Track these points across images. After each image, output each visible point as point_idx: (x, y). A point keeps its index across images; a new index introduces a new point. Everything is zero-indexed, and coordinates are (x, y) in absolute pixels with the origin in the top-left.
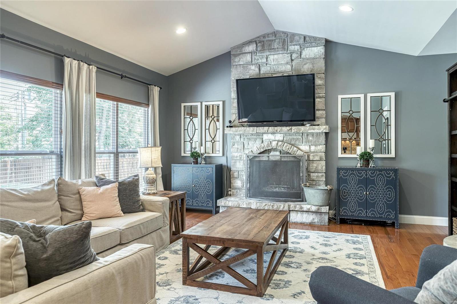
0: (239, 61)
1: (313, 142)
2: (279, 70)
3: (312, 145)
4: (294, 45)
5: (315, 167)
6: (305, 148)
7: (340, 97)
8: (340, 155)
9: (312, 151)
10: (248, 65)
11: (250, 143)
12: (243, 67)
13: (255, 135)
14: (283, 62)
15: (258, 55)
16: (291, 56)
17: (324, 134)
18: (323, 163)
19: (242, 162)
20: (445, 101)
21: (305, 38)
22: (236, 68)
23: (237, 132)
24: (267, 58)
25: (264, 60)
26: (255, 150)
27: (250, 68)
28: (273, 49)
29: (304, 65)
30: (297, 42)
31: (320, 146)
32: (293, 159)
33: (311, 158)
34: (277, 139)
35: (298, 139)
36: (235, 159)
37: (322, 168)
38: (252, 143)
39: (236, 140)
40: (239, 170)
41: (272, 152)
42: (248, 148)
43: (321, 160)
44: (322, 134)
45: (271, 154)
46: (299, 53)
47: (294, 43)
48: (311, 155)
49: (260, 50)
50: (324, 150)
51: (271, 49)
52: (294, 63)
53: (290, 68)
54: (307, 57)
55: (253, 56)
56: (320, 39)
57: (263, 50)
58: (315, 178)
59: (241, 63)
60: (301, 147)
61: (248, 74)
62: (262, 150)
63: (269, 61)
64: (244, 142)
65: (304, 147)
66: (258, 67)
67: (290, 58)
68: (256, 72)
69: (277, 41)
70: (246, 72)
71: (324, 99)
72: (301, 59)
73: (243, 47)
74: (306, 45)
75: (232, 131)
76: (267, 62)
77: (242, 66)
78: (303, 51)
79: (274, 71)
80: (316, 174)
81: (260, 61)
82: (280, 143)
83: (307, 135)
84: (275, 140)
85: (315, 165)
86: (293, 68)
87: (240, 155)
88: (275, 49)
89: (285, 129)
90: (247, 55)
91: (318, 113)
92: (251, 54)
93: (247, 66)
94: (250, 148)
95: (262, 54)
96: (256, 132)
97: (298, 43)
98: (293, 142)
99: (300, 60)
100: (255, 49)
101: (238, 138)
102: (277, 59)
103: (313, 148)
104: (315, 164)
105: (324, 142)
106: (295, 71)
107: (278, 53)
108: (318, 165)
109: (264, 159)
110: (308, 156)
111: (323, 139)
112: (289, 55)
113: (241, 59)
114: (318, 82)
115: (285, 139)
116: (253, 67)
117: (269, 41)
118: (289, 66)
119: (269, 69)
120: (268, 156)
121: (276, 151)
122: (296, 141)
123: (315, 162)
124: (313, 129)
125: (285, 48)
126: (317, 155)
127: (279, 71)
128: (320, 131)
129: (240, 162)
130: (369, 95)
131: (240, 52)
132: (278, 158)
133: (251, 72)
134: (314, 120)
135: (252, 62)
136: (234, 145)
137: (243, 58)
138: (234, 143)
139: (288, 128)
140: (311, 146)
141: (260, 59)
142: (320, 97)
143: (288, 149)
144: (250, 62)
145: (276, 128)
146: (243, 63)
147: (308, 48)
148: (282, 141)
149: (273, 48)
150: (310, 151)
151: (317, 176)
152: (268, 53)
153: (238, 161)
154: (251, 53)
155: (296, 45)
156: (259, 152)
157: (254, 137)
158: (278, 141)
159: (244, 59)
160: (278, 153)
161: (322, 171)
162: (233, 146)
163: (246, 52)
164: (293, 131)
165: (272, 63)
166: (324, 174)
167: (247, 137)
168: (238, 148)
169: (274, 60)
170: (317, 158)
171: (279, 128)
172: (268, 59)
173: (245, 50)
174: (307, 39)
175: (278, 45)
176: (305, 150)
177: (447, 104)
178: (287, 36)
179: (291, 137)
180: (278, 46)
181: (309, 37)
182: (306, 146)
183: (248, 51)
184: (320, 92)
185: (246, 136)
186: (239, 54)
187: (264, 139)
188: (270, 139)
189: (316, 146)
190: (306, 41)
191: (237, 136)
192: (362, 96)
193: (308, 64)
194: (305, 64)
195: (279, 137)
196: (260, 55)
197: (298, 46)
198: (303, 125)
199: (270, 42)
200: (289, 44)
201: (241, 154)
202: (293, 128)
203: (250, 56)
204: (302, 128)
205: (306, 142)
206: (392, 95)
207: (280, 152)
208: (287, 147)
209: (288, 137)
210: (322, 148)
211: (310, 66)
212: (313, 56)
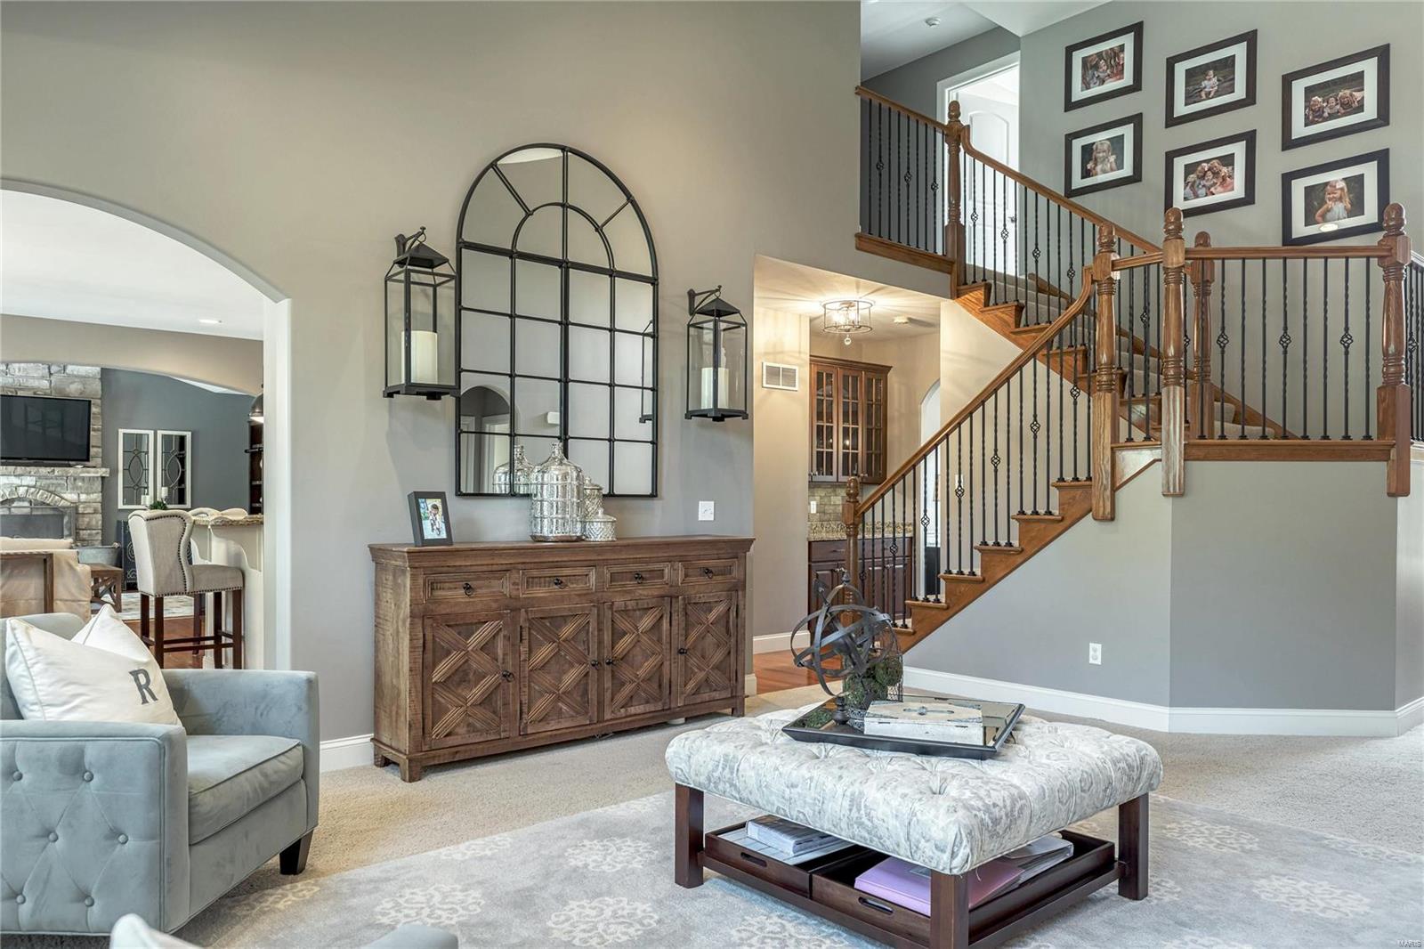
1: (83, 489)
2: (29, 387)
3: (82, 493)
5: (86, 522)
6: (71, 496)
7: (121, 432)
8: (121, 506)
9: (82, 501)
14: (35, 375)
16: (49, 369)
17: (100, 479)
18: (99, 516)
20: (246, 451)
24: (8, 366)
29: (71, 386)
31: (95, 494)
32: (51, 512)
33: (81, 510)
34: (24, 483)
35: (59, 484)
37: (97, 523)
41: (15, 503)
43: (95, 512)
44: (97, 479)
45: (13, 505)
46: (62, 366)
48: (81, 506)
50: (100, 499)
52: (54, 378)
53: (48, 385)
54: (75, 373)
60: (64, 496)
62: (1, 499)
63: (12, 370)
65: (69, 495)
67: (47, 370)
71: (100, 433)
72: (65, 375)
76: (8, 371)
79: (20, 388)
80: (89, 531)
82: (33, 490)
83: (75, 479)
84: (21, 486)
85: (87, 520)
86: (52, 388)
89: (44, 471)
91: (93, 451)
98: (52, 489)
99: (64, 377)
102: (25, 369)
103: (83, 497)
104: (86, 518)
105: (100, 489)
106: (56, 392)
108: (91, 520)
110: (77, 508)
111: (98, 485)
112: (46, 366)
114: (94, 409)
115: (38, 484)
118: (46, 382)
119: (11, 380)
120: (9, 509)
121: (23, 501)
122: (56, 487)
123: (85, 515)
124: (88, 472)
126: (90, 507)
127: (27, 389)
128: (99, 475)
130: (160, 433)
132: (27, 511)
134: (88, 460)
139: (49, 469)
140: (81, 495)
142: (94, 430)
143: (46, 497)
145: (28, 469)
147: (76, 364)
148: (34, 487)
150: (79, 500)
151: (90, 535)
158: (29, 486)
160: (27, 504)
161: (97, 527)
164: (56, 473)
165: (17, 373)
166: (100, 531)
169: (20, 369)
170: (89, 510)
171: (33, 469)
176: (70, 499)
177: (248, 455)
179: (48, 482)
182: (73, 494)
184: (96, 424)
188: (13, 484)
189: (88, 494)
192: (151, 433)
193: (77, 383)
194: (72, 383)
195: (29, 481)
198: (70, 466)
202: (57, 469)
204: (71, 471)
205: (73, 489)
206: (188, 435)
207: (31, 502)
208: (42, 495)
209: (44, 482)
210: (97, 496)
211: (80, 386)
212: (84, 374)
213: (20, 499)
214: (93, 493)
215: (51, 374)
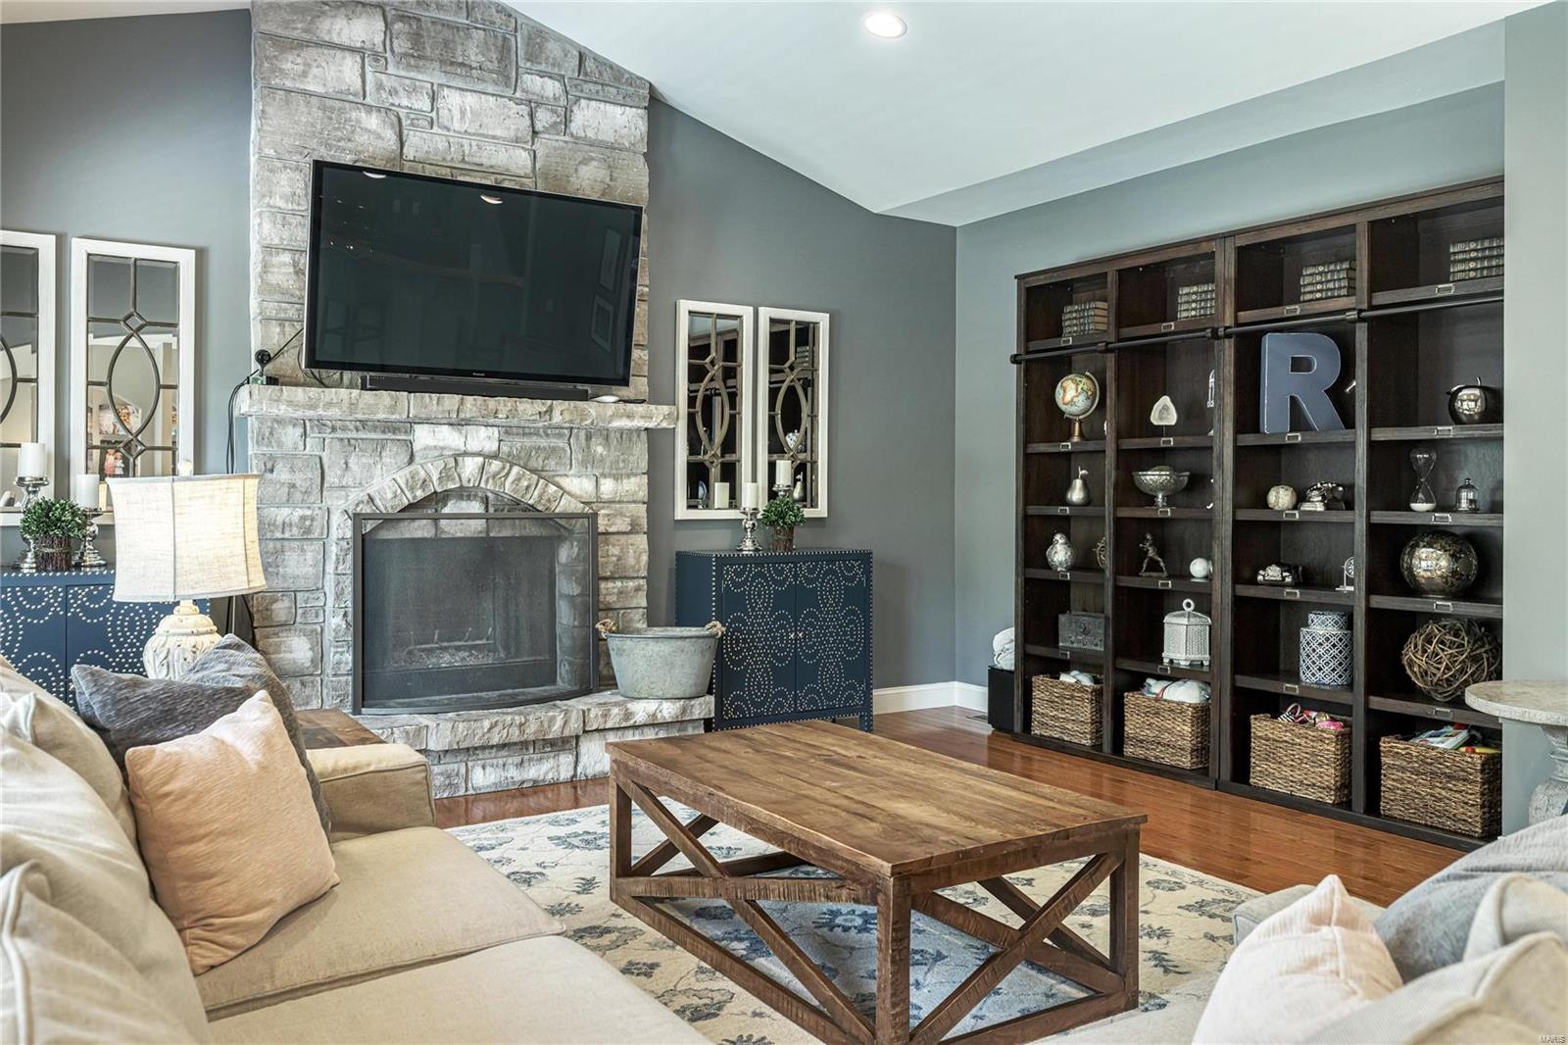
0: (304, 74)
1: (608, 464)
2: (484, 161)
3: (604, 475)
4: (542, 74)
5: (615, 559)
6: (580, 485)
7: (685, 306)
8: (682, 512)
9: (605, 497)
10: (347, 105)
11: (352, 461)
12: (324, 108)
13: (374, 429)
14: (499, 133)
15: (391, 70)
16: (532, 116)
17: (644, 435)
18: (641, 541)
19: (312, 551)
21: (581, 57)
22: (287, 102)
23: (314, 407)
24: (433, 99)
25: (424, 104)
26: (389, 495)
27: (358, 121)
28: (462, 64)
29: (580, 163)
30: (553, 65)
31: (633, 479)
32: (534, 530)
33: (602, 524)
34: (473, 445)
35: (554, 450)
36: (278, 535)
37: (638, 559)
38: (364, 460)
39: (280, 444)
40: (301, 584)
41: (450, 503)
42: (344, 483)
43: (634, 530)
44: (639, 436)
45: (446, 510)
46: (561, 111)
47: (542, 67)
48: (602, 512)
49: (405, 55)
50: (643, 494)
51: (451, 64)
52: (540, 147)
53: (529, 163)
54: (591, 134)
55: (368, 69)
56: (634, 80)
57: (416, 56)
58: (615, 599)
59: (311, 88)
60: (565, 482)
61: (349, 144)
62: (420, 494)
63: (444, 113)
64: (325, 456)
65: (576, 481)
66: (392, 125)
67: (527, 121)
68: (386, 145)
69: (478, 35)
70: (339, 134)
71: (645, 306)
72: (567, 138)
73: (323, 13)
74: (586, 87)
75: (290, 403)
76: (434, 114)
77: (314, 100)
78: (575, 109)
79: (463, 160)
80: (619, 584)
81: (405, 102)
82: (496, 465)
83: (589, 437)
84: (466, 454)
85: (615, 551)
86: (538, 166)
87: (303, 518)
88: (471, 68)
89: (528, 409)
90: (344, 58)
92: (359, 60)
93: (341, 111)
94: (351, 483)
95: (412, 75)
96: (405, 416)
97: (556, 70)
98: (534, 463)
99: (566, 142)
100: (379, 38)
101: (291, 435)
102: (476, 114)
103: (608, 487)
104: (614, 546)
105: (644, 465)
106: (546, 179)
107: (480, 87)
108: (624, 550)
109: (419, 534)
110: (593, 518)
111: (640, 454)
112: (524, 109)
113: (315, 71)
115: (505, 449)
116: (373, 121)
117: (447, 25)
118: (525, 154)
119: (442, 145)
120: (436, 520)
121: (469, 498)
122: (546, 458)
123: (612, 539)
124: (628, 417)
125: (508, 77)
126: (622, 515)
127: (481, 165)
129: (303, 550)
130: (766, 314)
131: (305, 31)
132: (476, 527)
133: (362, 139)
135: (364, 97)
136: (272, 471)
137: (324, 64)
138: (271, 457)
139: (540, 405)
140: (602, 481)
141: (402, 93)
143: (528, 488)
144: (355, 95)
145: (492, 402)
146: (320, 89)
147: (593, 103)
148: (495, 456)
149: (460, 60)
150: (598, 497)
151: (620, 593)
152: (438, 78)
153: (295, 544)
154: (358, 51)
155: (550, 77)
156: (406, 503)
157: (373, 436)
158: (485, 456)
159: (331, 72)
160: (476, 507)
161: (639, 571)
162: (268, 476)
163: (336, 40)
164: (557, 418)
165: (456, 125)
166: (643, 582)
167: (339, 434)
168: (293, 486)
169: (463, 112)
170: (621, 525)
171: (503, 405)
172: (440, 103)
173: (329, 32)
174: (589, 65)
175: (483, 55)
176: (578, 493)
178: (516, 31)
179: (528, 442)
180: (481, 58)
181: (596, 59)
182: (584, 480)
183: (345, 40)
185: (334, 429)
186: (301, 45)
187: (416, 447)
188: (443, 448)
189: (617, 478)
190: (586, 74)
191: (290, 429)
192: (747, 313)
193: (595, 163)
194: (585, 162)
195: (483, 439)
196: (403, 73)
197: (557, 84)
198: (584, 397)
199: (447, 33)
200: (521, 64)
201: (308, 513)
202: (559, 406)
203: (358, 67)
204: (591, 408)
205: (584, 463)
206: (823, 320)
207: (486, 501)
208: (518, 479)
209: (518, 443)
210: (636, 486)
211: (603, 174)
212: (609, 137)
213: (463, 493)
214: (628, 476)
215: (535, 133)
